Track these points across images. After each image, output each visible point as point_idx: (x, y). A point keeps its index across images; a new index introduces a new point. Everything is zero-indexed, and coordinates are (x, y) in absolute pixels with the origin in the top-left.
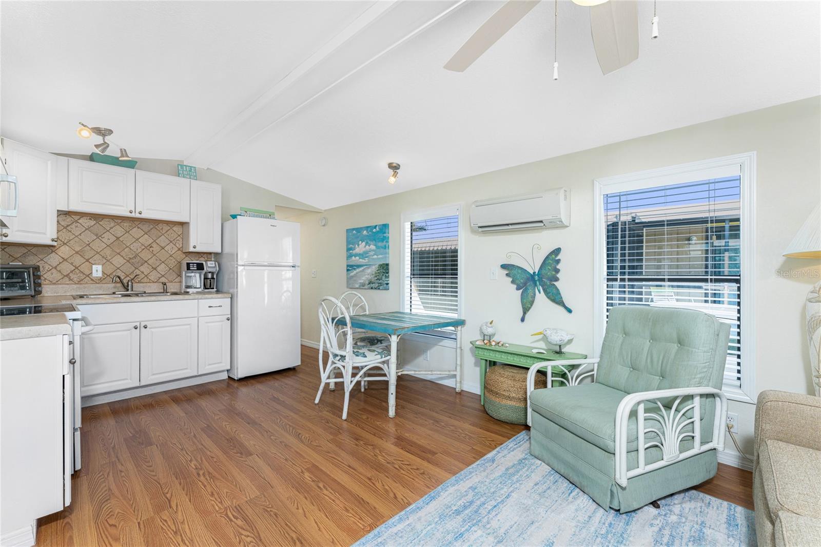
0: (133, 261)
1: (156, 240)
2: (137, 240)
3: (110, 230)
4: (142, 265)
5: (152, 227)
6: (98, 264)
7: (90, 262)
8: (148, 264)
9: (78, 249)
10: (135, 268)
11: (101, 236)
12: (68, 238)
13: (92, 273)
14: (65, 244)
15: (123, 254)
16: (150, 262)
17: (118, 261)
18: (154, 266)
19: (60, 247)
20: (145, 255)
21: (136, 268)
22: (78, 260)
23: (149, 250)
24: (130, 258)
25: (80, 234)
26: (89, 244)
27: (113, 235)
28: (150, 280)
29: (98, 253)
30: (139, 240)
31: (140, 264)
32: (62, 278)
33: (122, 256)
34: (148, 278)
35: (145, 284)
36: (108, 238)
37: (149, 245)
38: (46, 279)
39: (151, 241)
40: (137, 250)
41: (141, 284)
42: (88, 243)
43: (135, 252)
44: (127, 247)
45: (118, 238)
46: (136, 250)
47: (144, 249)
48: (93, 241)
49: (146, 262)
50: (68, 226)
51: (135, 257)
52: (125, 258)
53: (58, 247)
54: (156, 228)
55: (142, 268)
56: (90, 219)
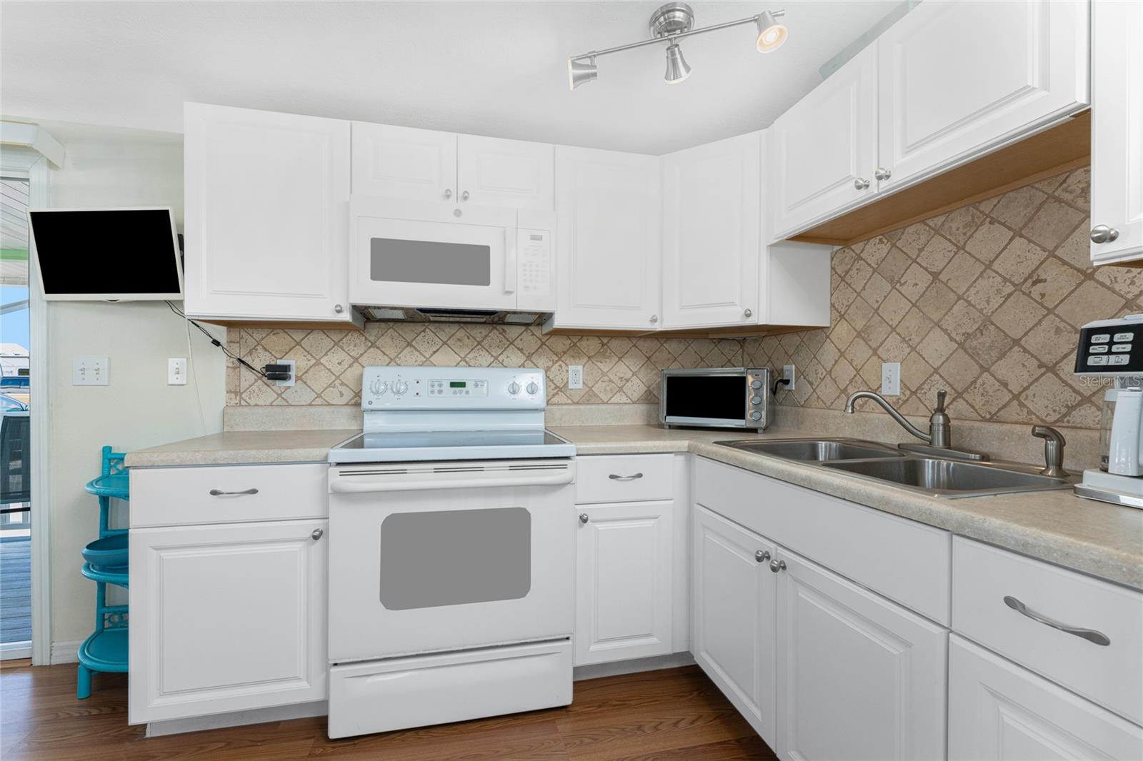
0: (975, 343)
1: (1057, 248)
2: (989, 266)
3: (918, 256)
4: (1002, 356)
5: (1040, 197)
6: (894, 360)
7: (879, 357)
8: (1025, 351)
9: (860, 324)
10: (981, 367)
11: (899, 282)
12: (846, 303)
13: (880, 386)
14: (842, 316)
15: (949, 323)
16: (1031, 343)
17: (937, 347)
18: (1046, 359)
19: (835, 325)
20: (1016, 318)
21: (984, 369)
22: (860, 352)
23: (1029, 295)
24: (968, 336)
25: (864, 289)
26: (878, 308)
27: (926, 269)
28: (1030, 412)
29: (894, 329)
30: (996, 266)
31: (994, 354)
32: (838, 397)
33: (945, 331)
34: (1021, 405)
35: (1005, 427)
36: (916, 280)
37: (1030, 276)
38: (819, 397)
39: (1037, 255)
40: (988, 302)
41: (994, 427)
42: (875, 306)
43: (981, 311)
44: (959, 299)
45: (935, 276)
46: (984, 304)
47: (1010, 295)
48: (885, 297)
49: (1016, 342)
50: (847, 272)
51: (980, 331)
52: (953, 335)
53: (833, 327)
54: (1059, 200)
55: (1002, 369)
56: (881, 242)
